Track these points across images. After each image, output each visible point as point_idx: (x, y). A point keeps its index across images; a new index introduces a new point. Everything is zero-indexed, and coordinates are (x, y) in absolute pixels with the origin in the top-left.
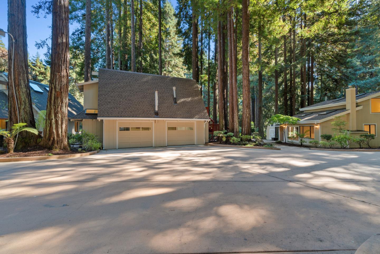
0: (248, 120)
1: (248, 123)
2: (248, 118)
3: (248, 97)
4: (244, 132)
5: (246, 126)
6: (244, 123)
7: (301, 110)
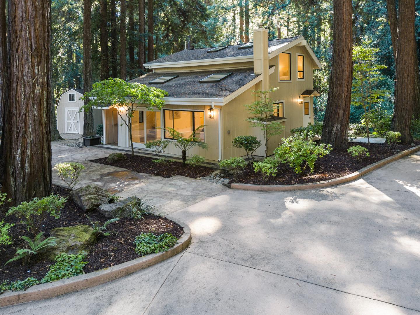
0: (39, 111)
1: (41, 124)
2: (40, 104)
3: (39, 12)
4: (23, 166)
5: (31, 139)
6: (21, 125)
7: (147, 66)
